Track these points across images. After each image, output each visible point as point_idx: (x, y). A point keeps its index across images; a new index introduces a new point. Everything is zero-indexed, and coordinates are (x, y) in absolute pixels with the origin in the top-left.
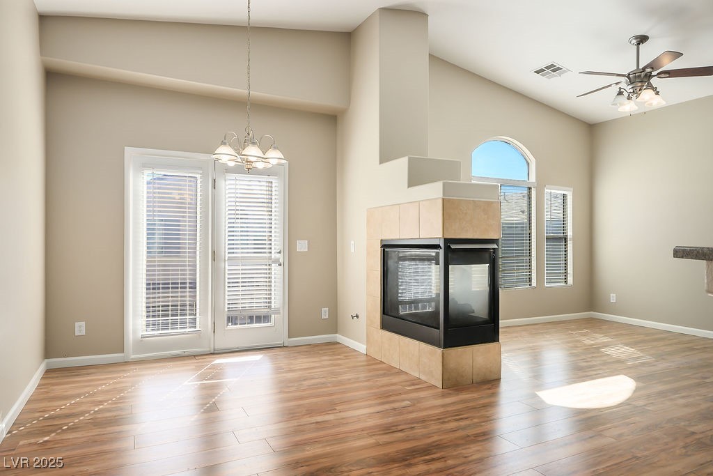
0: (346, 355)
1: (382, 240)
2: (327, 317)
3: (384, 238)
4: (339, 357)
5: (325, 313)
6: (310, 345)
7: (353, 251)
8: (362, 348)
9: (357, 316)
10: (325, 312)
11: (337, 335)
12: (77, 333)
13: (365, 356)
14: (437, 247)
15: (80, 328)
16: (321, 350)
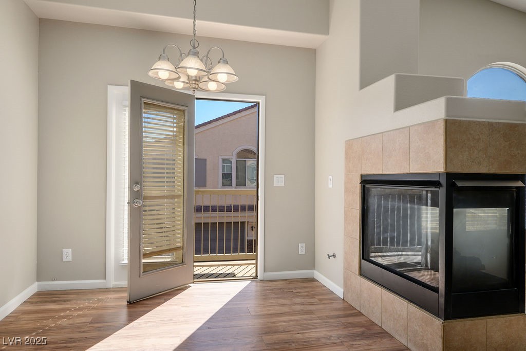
0: (320, 297)
1: (362, 176)
2: (304, 252)
3: (364, 173)
4: (312, 300)
5: (302, 249)
6: (286, 280)
7: (330, 186)
8: (339, 291)
9: (334, 256)
10: (302, 247)
11: (315, 272)
12: (64, 260)
13: (342, 301)
14: (436, 184)
15: (68, 255)
16: (296, 288)
